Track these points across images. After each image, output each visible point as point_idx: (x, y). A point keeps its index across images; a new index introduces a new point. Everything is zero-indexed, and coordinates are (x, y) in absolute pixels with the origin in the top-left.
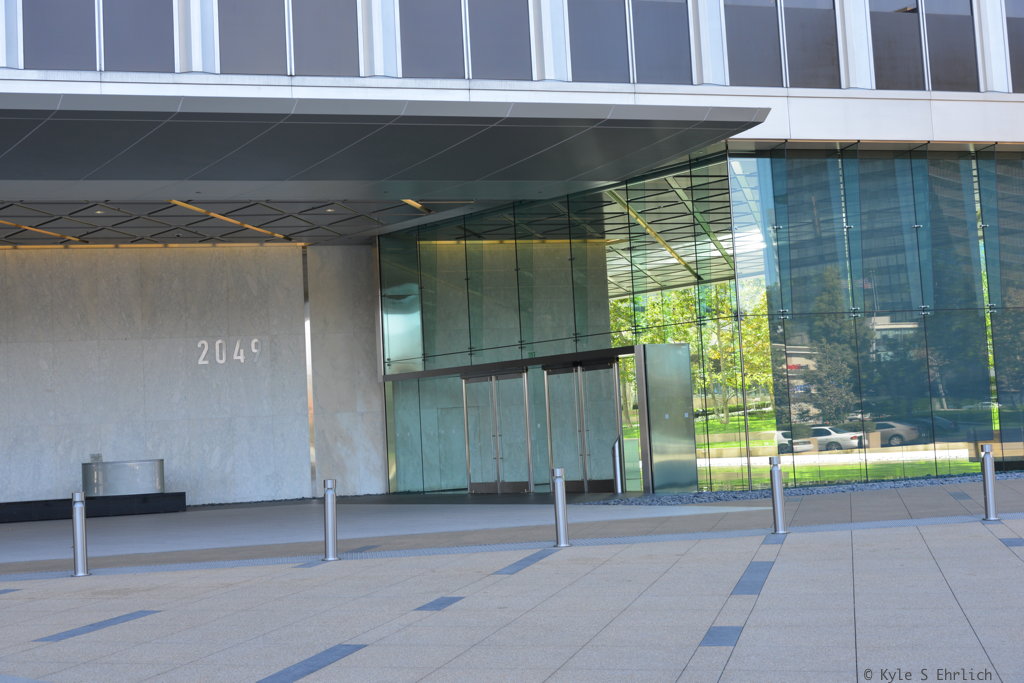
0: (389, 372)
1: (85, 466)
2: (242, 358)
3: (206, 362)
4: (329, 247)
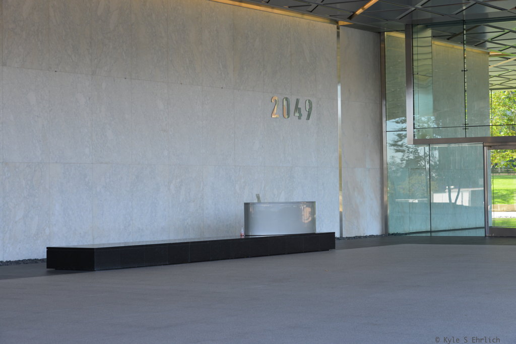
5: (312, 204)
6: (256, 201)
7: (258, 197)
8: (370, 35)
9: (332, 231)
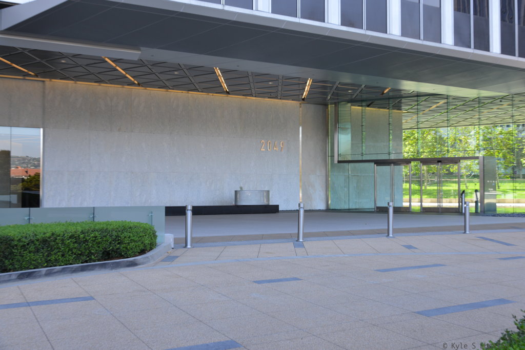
0: (339, 160)
1: (236, 192)
2: (277, 149)
3: (264, 150)
4: (310, 105)
5: (268, 191)
6: (239, 189)
7: (241, 188)
8: (321, 107)
9: (278, 204)
